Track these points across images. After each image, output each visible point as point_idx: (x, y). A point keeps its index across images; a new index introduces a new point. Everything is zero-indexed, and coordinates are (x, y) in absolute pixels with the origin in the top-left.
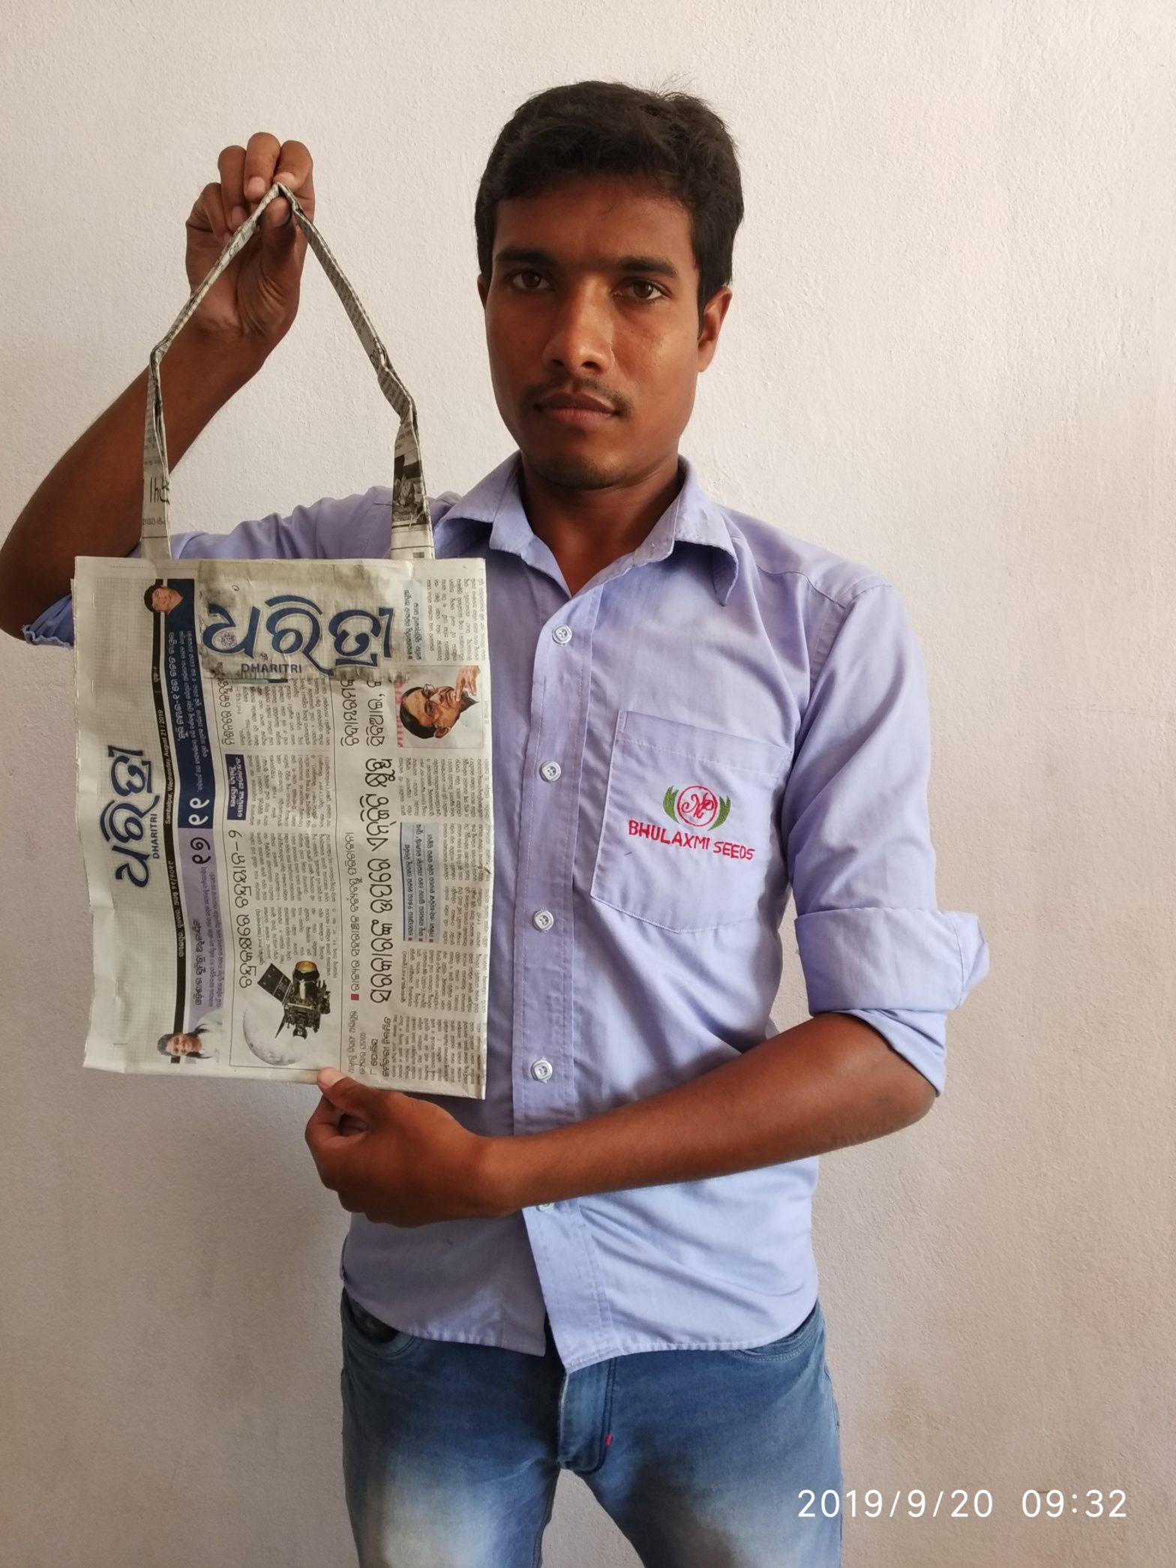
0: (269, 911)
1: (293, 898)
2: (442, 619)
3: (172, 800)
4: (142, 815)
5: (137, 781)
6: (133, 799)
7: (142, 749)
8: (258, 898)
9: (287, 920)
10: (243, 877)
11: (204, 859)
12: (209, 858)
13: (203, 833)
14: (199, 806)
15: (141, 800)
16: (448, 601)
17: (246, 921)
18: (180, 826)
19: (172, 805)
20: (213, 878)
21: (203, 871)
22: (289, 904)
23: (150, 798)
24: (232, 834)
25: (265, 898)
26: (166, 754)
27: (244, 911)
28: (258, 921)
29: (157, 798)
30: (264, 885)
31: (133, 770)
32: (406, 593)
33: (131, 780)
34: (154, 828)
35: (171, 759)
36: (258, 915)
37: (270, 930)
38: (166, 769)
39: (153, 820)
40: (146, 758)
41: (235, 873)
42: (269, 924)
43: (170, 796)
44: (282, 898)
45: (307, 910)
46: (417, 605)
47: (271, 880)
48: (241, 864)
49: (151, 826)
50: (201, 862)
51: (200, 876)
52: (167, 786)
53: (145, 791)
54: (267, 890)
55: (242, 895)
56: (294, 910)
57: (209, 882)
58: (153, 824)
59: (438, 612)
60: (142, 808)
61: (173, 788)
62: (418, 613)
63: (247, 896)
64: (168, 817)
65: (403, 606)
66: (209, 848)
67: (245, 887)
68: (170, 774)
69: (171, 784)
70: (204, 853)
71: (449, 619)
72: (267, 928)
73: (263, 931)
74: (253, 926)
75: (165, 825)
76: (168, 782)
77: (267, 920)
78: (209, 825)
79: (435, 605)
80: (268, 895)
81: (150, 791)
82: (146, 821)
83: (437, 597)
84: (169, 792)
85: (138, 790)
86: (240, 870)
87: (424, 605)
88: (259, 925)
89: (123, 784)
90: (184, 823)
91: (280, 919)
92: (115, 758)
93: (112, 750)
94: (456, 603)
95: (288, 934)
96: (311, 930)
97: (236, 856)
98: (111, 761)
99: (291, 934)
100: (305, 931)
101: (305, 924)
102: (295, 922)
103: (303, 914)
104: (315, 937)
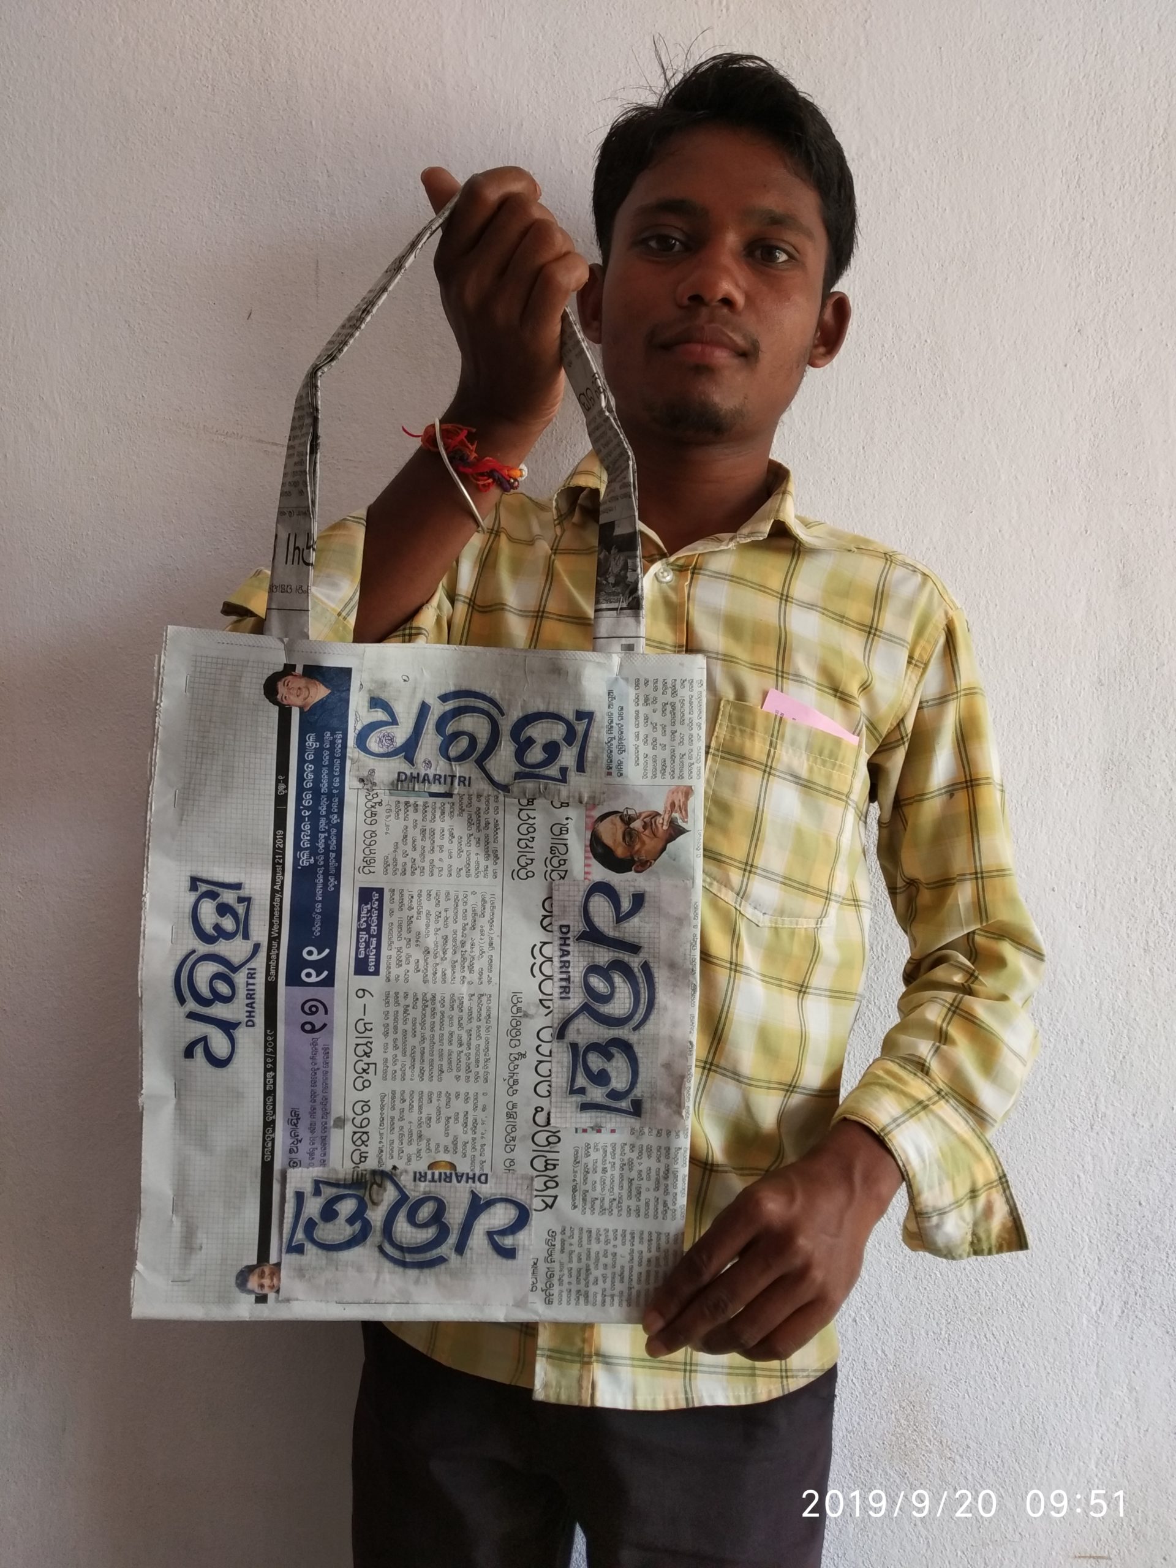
0: (398, 1095)
1: (431, 1078)
2: (650, 727)
3: (278, 949)
4: (235, 969)
5: (228, 924)
6: (222, 947)
7: (242, 880)
8: (385, 1078)
9: (420, 1107)
10: (368, 1050)
11: (317, 1027)
12: (325, 1025)
13: (321, 993)
14: (315, 957)
15: (235, 950)
16: (659, 706)
17: (366, 1108)
18: (288, 984)
19: (278, 955)
20: (327, 1052)
21: (314, 1044)
22: (425, 1086)
23: (245, 947)
24: (360, 993)
25: (394, 1079)
26: (277, 887)
27: (364, 1095)
28: (382, 1108)
29: (257, 947)
30: (395, 1062)
31: (223, 909)
32: (610, 693)
33: (219, 922)
34: (251, 987)
35: (282, 894)
36: (382, 1100)
37: (396, 1121)
38: (272, 907)
39: (251, 976)
40: (243, 893)
41: (357, 1045)
42: (396, 1114)
43: (275, 943)
44: (416, 1078)
45: (448, 1094)
46: (622, 708)
47: (404, 1054)
48: (368, 1034)
49: (248, 984)
50: (313, 1030)
51: (308, 1050)
52: (270, 931)
53: (239, 937)
54: (398, 1067)
55: (364, 1075)
56: (431, 1094)
57: (320, 1058)
58: (251, 981)
59: (646, 718)
60: (236, 959)
61: (279, 933)
62: (622, 719)
63: (370, 1076)
64: (273, 972)
65: (606, 710)
66: (326, 1013)
67: (368, 1064)
68: (277, 914)
69: (276, 927)
70: (318, 1020)
71: (659, 728)
72: (393, 1118)
73: (387, 1122)
74: (374, 1115)
75: (268, 984)
76: (271, 925)
77: (393, 1108)
78: (329, 982)
79: (643, 710)
80: (399, 1074)
81: (246, 936)
82: (240, 978)
83: (646, 700)
84: (274, 939)
85: (229, 936)
86: (364, 1041)
87: (631, 709)
88: (382, 1114)
89: (208, 927)
90: (293, 979)
91: (411, 1107)
92: (199, 893)
93: (195, 882)
94: (669, 708)
95: (420, 1125)
96: (452, 1121)
97: (361, 1023)
98: (192, 897)
99: (424, 1126)
100: (443, 1121)
101: (445, 1112)
102: (429, 1110)
103: (443, 1099)
104: (457, 1128)
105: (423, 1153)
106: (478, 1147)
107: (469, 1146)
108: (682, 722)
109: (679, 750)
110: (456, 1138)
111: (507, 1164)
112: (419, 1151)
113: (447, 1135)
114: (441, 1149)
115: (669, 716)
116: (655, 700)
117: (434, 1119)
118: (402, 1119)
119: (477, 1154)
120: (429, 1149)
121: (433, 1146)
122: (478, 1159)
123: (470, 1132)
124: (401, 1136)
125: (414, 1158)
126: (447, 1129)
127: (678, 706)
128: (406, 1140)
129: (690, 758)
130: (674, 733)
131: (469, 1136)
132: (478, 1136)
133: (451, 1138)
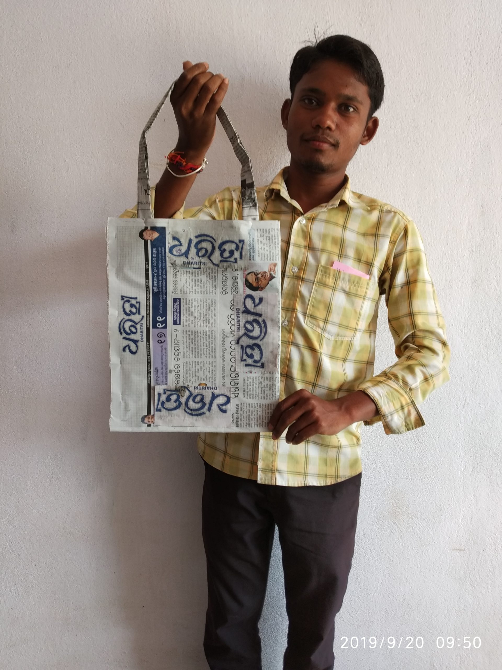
0: (188, 363)
1: (198, 357)
2: (262, 244)
3: (149, 317)
4: (137, 324)
5: (134, 310)
6: (132, 317)
7: (137, 296)
8: (184, 357)
9: (195, 366)
10: (178, 349)
11: (162, 341)
12: (165, 341)
13: (163, 331)
14: (161, 320)
15: (136, 318)
16: (265, 238)
17: (178, 367)
18: (153, 328)
19: (149, 319)
20: (166, 349)
21: (162, 347)
22: (197, 360)
23: (140, 317)
24: (175, 331)
25: (187, 357)
26: (148, 298)
27: (178, 363)
28: (184, 367)
29: (143, 317)
30: (187, 352)
31: (132, 306)
32: (249, 234)
33: (131, 309)
34: (142, 329)
35: (149, 300)
36: (183, 364)
37: (188, 371)
38: (147, 305)
39: (142, 326)
40: (138, 300)
41: (175, 347)
42: (188, 369)
43: (148, 316)
44: (194, 357)
45: (204, 362)
46: (253, 239)
47: (189, 350)
48: (178, 343)
49: (141, 328)
50: (161, 343)
51: (160, 349)
52: (147, 312)
53: (137, 314)
54: (188, 354)
55: (178, 356)
56: (198, 362)
57: (164, 351)
58: (142, 327)
59: (261, 242)
60: (137, 321)
61: (149, 312)
62: (253, 242)
63: (180, 357)
64: (148, 324)
65: (248, 239)
66: (165, 337)
67: (179, 353)
68: (148, 307)
69: (148, 311)
70: (162, 339)
71: (265, 245)
72: (187, 370)
73: (185, 371)
74: (181, 369)
75: (147, 328)
76: (147, 310)
77: (187, 367)
78: (165, 327)
79: (260, 239)
80: (188, 356)
81: (139, 314)
82: (138, 326)
83: (261, 236)
84: (148, 314)
85: (134, 314)
86: (177, 346)
87: (256, 239)
88: (183, 369)
89: (128, 311)
90: (155, 327)
91: (192, 366)
92: (124, 301)
93: (123, 297)
94: (268, 238)
95: (195, 372)
96: (205, 370)
97: (176, 340)
98: (122, 302)
99: (197, 372)
100: (202, 371)
101: (203, 368)
102: (199, 367)
103: (202, 364)
104: (207, 373)
105: (197, 381)
106: (214, 379)
107: (211, 378)
108: (272, 242)
109: (272, 251)
110: (207, 376)
111: (223, 384)
112: (195, 380)
113: (204, 375)
114: (202, 379)
115: (268, 240)
116: (263, 236)
117: (200, 370)
118: (190, 370)
119: (213, 381)
120: (198, 379)
121: (200, 379)
122: (214, 382)
123: (211, 374)
124: (190, 375)
125: (194, 382)
126: (204, 373)
127: (271, 237)
128: (191, 377)
129: (276, 254)
130: (270, 246)
131: (211, 375)
132: (213, 375)
133: (205, 376)
